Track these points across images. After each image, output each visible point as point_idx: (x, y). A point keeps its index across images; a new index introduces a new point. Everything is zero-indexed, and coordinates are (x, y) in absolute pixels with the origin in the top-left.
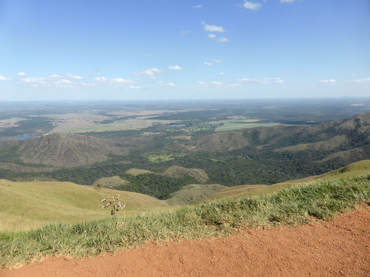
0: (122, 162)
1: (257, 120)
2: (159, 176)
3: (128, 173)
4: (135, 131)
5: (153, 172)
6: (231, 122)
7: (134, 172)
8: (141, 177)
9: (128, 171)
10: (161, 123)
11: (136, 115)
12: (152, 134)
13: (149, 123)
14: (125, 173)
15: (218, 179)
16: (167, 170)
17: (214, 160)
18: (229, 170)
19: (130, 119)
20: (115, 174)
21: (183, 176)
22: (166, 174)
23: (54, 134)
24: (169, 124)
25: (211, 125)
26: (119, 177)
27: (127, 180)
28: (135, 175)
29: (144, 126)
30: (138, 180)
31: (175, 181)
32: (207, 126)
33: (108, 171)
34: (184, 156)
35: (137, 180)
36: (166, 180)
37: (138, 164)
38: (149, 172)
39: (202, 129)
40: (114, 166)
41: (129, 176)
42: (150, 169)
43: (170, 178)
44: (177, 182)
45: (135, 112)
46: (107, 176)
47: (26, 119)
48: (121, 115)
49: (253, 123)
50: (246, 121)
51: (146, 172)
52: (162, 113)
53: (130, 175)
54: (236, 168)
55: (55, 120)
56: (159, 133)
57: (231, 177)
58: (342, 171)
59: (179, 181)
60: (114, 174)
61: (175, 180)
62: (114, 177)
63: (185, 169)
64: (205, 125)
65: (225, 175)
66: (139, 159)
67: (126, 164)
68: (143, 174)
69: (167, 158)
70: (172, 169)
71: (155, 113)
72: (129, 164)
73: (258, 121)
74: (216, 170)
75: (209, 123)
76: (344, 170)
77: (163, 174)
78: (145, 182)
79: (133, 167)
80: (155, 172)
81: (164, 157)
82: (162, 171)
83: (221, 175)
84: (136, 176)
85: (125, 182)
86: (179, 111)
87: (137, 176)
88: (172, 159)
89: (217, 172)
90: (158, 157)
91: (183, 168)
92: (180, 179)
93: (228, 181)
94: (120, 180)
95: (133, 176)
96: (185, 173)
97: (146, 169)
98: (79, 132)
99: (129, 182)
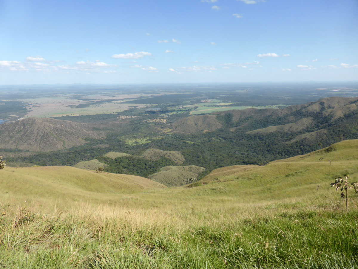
0: (100, 145)
1: (230, 104)
2: (137, 159)
3: (106, 156)
4: (111, 114)
5: (131, 155)
6: (205, 106)
7: (112, 155)
8: (120, 160)
9: (106, 154)
10: (137, 106)
11: (112, 99)
12: (128, 117)
13: (125, 107)
14: (103, 156)
15: (194, 161)
16: (144, 152)
17: (190, 142)
18: (204, 151)
19: (105, 103)
21: (160, 158)
22: (143, 157)
23: (29, 119)
24: (145, 108)
25: (185, 108)
26: (97, 160)
27: (105, 163)
28: (114, 158)
29: (121, 110)
30: (116, 162)
31: (152, 163)
32: (182, 109)
33: (86, 155)
34: (160, 139)
36: (144, 163)
37: (116, 147)
38: (127, 154)
39: (178, 113)
40: (91, 150)
41: (107, 159)
42: (127, 152)
43: (148, 160)
44: (155, 164)
45: (110, 96)
46: (85, 160)
48: (96, 99)
49: (226, 106)
50: (219, 104)
51: (124, 154)
52: (137, 97)
53: (108, 158)
54: (210, 149)
55: (29, 104)
56: (135, 116)
57: (206, 158)
58: (328, 151)
59: (156, 163)
60: (92, 158)
61: (152, 162)
62: (93, 161)
63: (162, 151)
64: (180, 108)
65: (200, 156)
66: (117, 143)
67: (103, 147)
68: (121, 156)
69: (144, 141)
70: (149, 152)
71: (130, 97)
72: (107, 148)
74: (192, 152)
75: (184, 107)
76: (330, 149)
77: (141, 157)
78: (123, 165)
79: (110, 150)
80: (133, 155)
81: (141, 140)
82: (139, 154)
83: (196, 157)
84: (114, 159)
85: (104, 165)
86: (155, 95)
87: (116, 158)
88: (148, 142)
89: (193, 154)
90: (135, 140)
91: (160, 150)
92: (157, 162)
93: (204, 162)
94: (99, 163)
95: (111, 159)
96: (162, 155)
97: (124, 152)
98: (55, 116)
99: (107, 165)
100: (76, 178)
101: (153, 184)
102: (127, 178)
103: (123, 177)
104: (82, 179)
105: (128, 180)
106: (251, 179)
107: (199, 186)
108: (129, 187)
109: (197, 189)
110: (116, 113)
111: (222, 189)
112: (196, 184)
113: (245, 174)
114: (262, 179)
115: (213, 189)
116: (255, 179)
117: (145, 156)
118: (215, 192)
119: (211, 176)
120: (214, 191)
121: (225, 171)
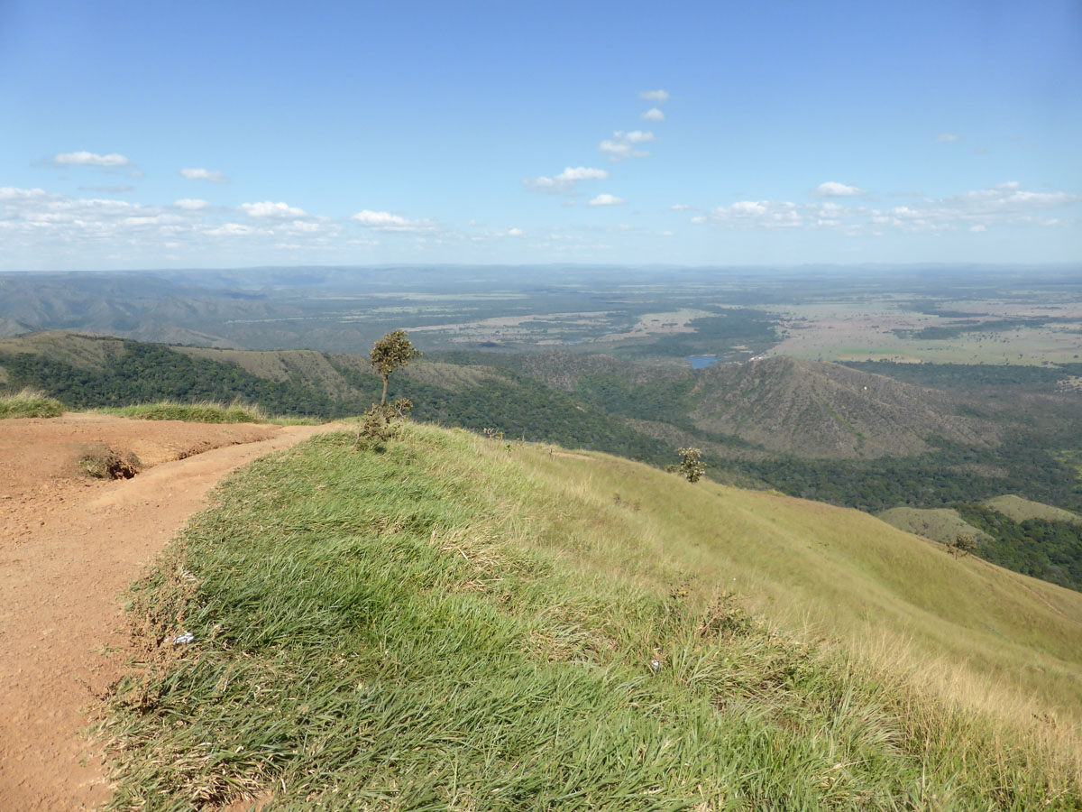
0: (975, 467)
3: (991, 507)
4: (1035, 369)
7: (1016, 507)
8: (1041, 530)
9: (992, 500)
11: (1047, 317)
14: (980, 504)
19: (1018, 330)
20: (944, 501)
23: (778, 360)
26: (957, 513)
27: (984, 529)
28: (1019, 518)
29: (1076, 357)
30: (1026, 535)
33: (921, 489)
35: (1024, 538)
37: (1034, 483)
38: (1076, 517)
40: (942, 478)
41: (993, 517)
42: (1077, 509)
45: (1042, 306)
46: (915, 503)
47: (712, 315)
48: (986, 314)
51: (1063, 515)
53: (998, 514)
55: (783, 320)
60: (939, 501)
62: (942, 512)
66: (1040, 469)
67: (986, 475)
68: (1049, 519)
72: (999, 479)
78: (1052, 551)
79: (1011, 489)
84: (1019, 522)
85: (977, 535)
87: (1026, 522)
94: (962, 525)
95: (1008, 519)
97: (1064, 507)
98: (847, 359)
99: (991, 537)
100: (878, 552)
102: (1061, 601)
103: (1046, 593)
104: (897, 559)
105: (1062, 609)
108: (1062, 633)
110: (1056, 364)
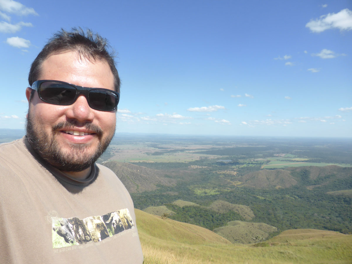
0: (170, 192)
2: (204, 210)
3: (174, 204)
4: (183, 163)
5: (198, 205)
6: (278, 160)
7: (181, 203)
8: (187, 209)
9: (174, 202)
10: (208, 157)
11: (185, 149)
12: (199, 167)
13: (197, 157)
14: (171, 203)
15: (264, 218)
16: (212, 203)
17: (260, 197)
18: (276, 209)
19: (178, 152)
20: (162, 203)
21: (228, 211)
22: (211, 208)
23: (111, 163)
24: (216, 159)
25: (257, 161)
26: (166, 207)
27: (173, 210)
29: (192, 160)
30: (184, 211)
31: (220, 216)
32: (253, 162)
33: (156, 201)
34: (229, 191)
35: (183, 212)
36: (211, 214)
37: (184, 196)
38: (195, 204)
39: (249, 166)
40: (161, 196)
41: (175, 207)
42: (195, 202)
43: (215, 212)
44: (222, 217)
45: (184, 146)
46: (154, 205)
48: (170, 148)
49: (302, 161)
50: (294, 159)
51: (192, 204)
52: (209, 148)
53: (176, 206)
54: (284, 207)
55: (113, 150)
56: (206, 167)
57: (278, 217)
59: (223, 216)
60: (161, 204)
61: (220, 214)
62: (162, 207)
63: (231, 204)
64: (251, 161)
65: (272, 214)
66: (186, 191)
67: (173, 194)
68: (189, 205)
69: (213, 192)
70: (217, 204)
71: (202, 148)
72: (176, 195)
73: (308, 160)
74: (262, 208)
75: (255, 160)
77: (208, 208)
78: (190, 214)
79: (179, 198)
80: (200, 205)
81: (209, 191)
82: (207, 204)
83: (267, 214)
84: (181, 207)
85: (171, 212)
86: (226, 147)
87: (183, 207)
88: (217, 193)
89: (263, 210)
90: (204, 191)
91: (228, 203)
92: (225, 215)
93: (275, 220)
94: (167, 210)
95: (179, 207)
96: (230, 209)
97: (192, 201)
98: (133, 162)
99: (175, 213)
101: (217, 238)
103: (187, 227)
104: (147, 223)
105: (191, 230)
106: (329, 248)
107: (266, 246)
109: (262, 250)
110: (188, 162)
111: (292, 254)
112: (262, 244)
113: (323, 241)
114: (345, 251)
115: (281, 253)
116: (335, 249)
117: (212, 208)
118: (283, 257)
119: (281, 237)
120: (283, 255)
121: (298, 233)
